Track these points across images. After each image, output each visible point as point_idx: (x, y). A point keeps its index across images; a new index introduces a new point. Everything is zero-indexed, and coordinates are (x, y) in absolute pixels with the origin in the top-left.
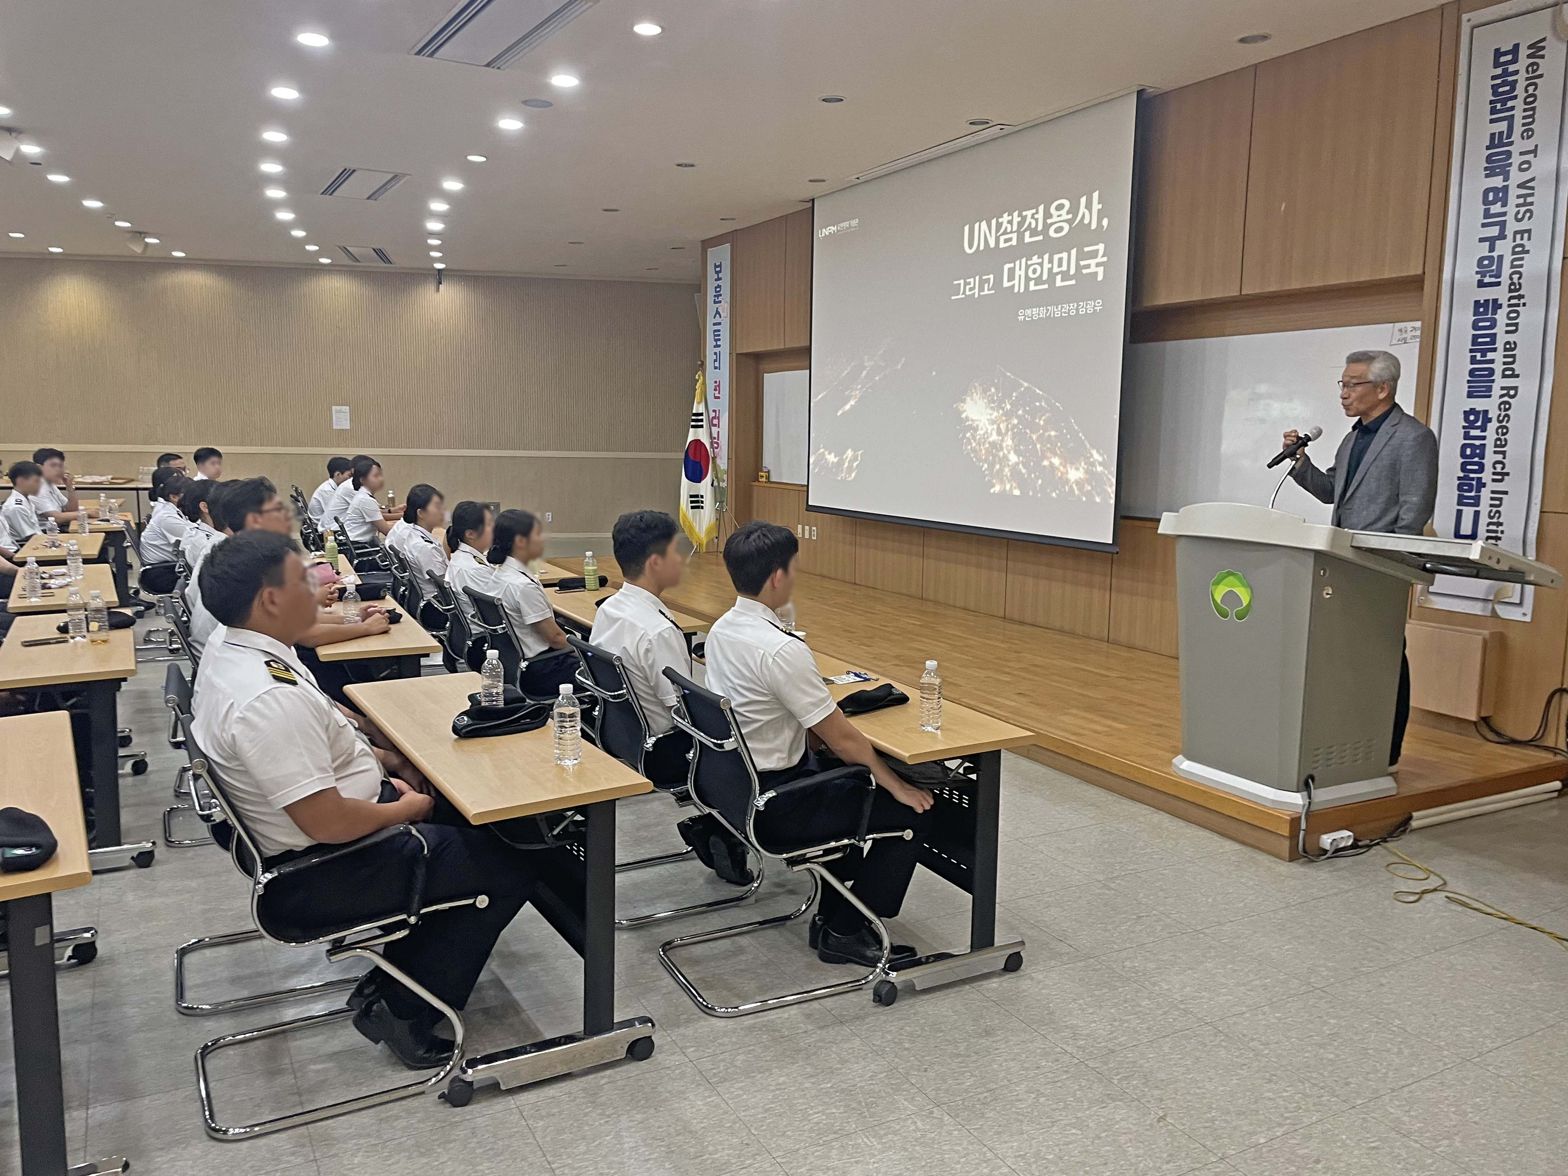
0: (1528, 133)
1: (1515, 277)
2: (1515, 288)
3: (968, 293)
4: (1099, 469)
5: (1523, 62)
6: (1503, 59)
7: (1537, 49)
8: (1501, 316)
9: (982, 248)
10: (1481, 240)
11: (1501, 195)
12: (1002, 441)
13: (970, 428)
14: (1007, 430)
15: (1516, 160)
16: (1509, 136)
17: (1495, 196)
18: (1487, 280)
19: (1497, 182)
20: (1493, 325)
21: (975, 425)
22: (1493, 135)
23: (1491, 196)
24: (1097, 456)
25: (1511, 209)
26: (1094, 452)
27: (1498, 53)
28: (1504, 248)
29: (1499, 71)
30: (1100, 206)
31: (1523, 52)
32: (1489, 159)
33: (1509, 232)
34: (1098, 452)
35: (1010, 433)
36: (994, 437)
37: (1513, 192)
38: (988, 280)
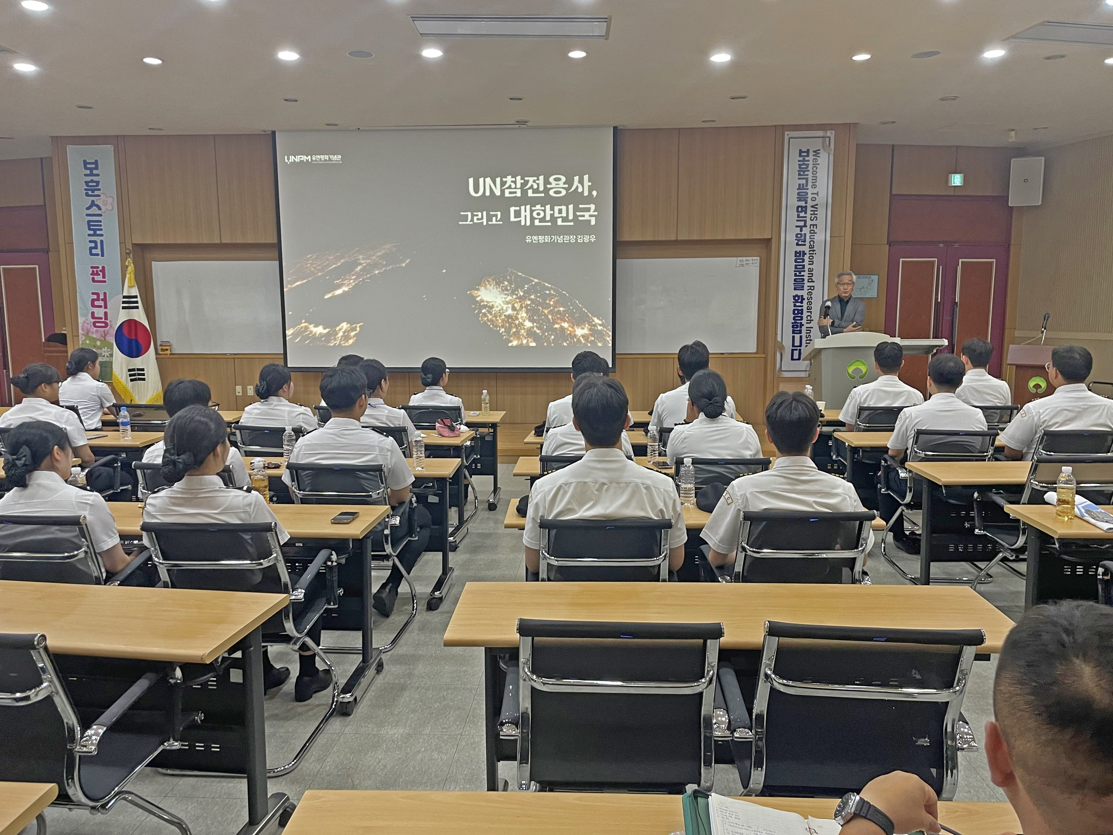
0: (814, 186)
1: (812, 243)
2: (811, 247)
3: (475, 221)
4: (600, 328)
5: (811, 158)
6: (803, 154)
7: (816, 153)
8: (806, 258)
9: (488, 193)
10: (796, 227)
11: (804, 209)
12: (517, 314)
13: (485, 307)
14: (521, 307)
15: (810, 196)
16: (807, 186)
17: (802, 209)
18: (800, 243)
19: (803, 204)
20: (803, 261)
21: (490, 304)
22: (799, 185)
23: (800, 209)
24: (596, 321)
25: (808, 215)
26: (595, 319)
27: (801, 151)
28: (806, 230)
29: (801, 159)
30: (590, 184)
31: (811, 153)
32: (798, 194)
33: (808, 224)
34: (598, 318)
35: (524, 309)
36: (510, 312)
37: (809, 209)
38: (496, 216)
